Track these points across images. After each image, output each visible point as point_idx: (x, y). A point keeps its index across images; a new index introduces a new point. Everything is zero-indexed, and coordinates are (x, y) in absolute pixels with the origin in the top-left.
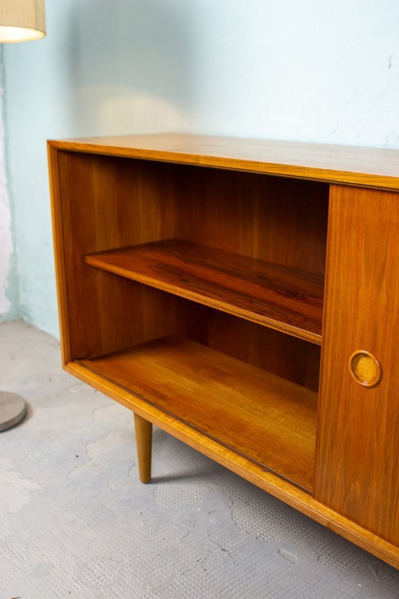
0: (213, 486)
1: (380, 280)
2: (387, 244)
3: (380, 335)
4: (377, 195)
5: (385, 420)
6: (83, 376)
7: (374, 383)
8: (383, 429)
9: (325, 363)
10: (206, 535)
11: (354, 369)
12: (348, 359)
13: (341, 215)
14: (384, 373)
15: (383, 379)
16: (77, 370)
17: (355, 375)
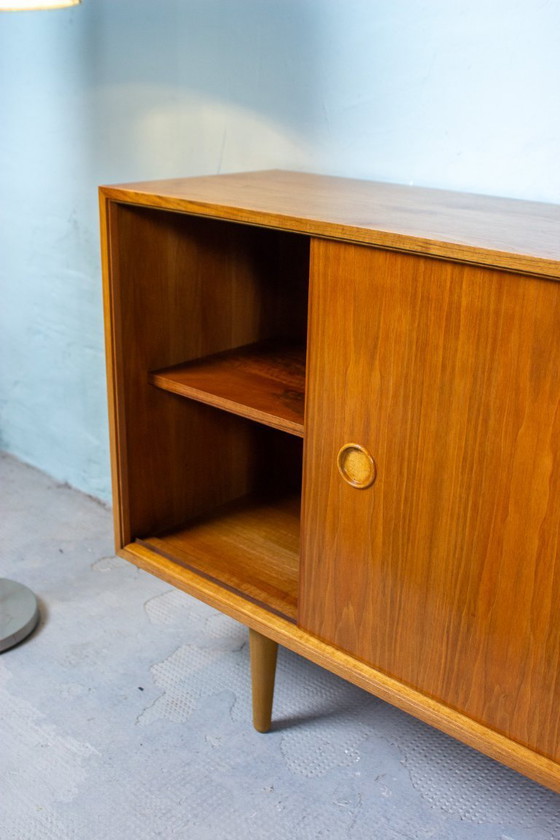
0: (367, 730)
1: (373, 357)
2: (380, 313)
3: (373, 425)
4: (368, 253)
5: (381, 528)
6: (158, 570)
7: (367, 483)
8: (379, 540)
9: (308, 459)
10: (383, 820)
11: (342, 466)
12: (336, 455)
13: (325, 275)
14: (379, 473)
15: (378, 478)
16: (145, 558)
17: (345, 473)
